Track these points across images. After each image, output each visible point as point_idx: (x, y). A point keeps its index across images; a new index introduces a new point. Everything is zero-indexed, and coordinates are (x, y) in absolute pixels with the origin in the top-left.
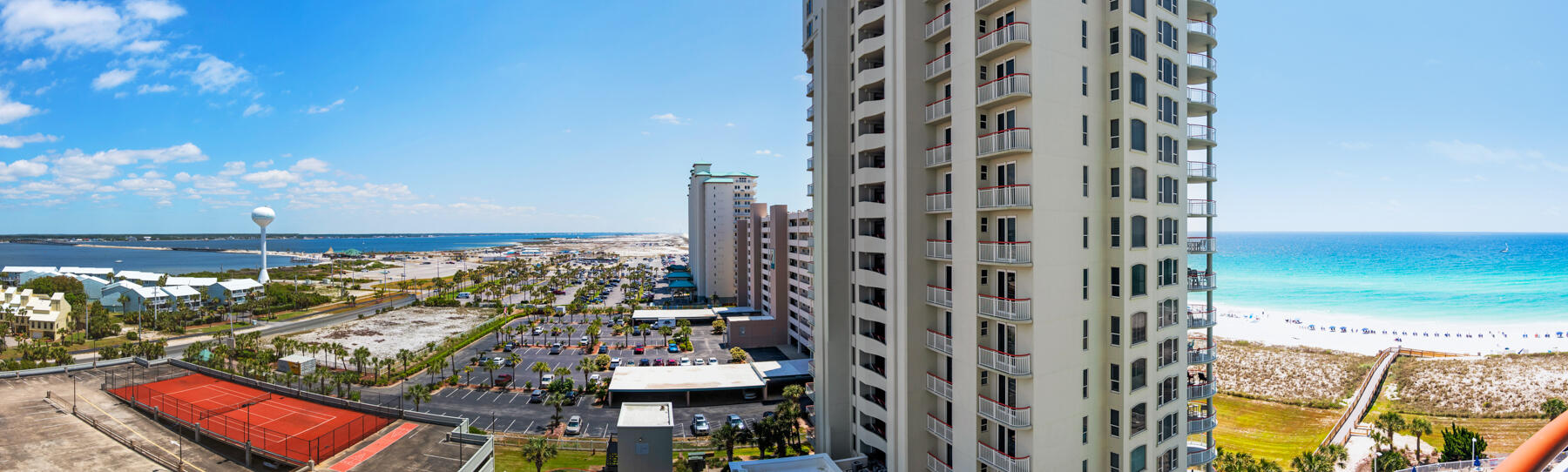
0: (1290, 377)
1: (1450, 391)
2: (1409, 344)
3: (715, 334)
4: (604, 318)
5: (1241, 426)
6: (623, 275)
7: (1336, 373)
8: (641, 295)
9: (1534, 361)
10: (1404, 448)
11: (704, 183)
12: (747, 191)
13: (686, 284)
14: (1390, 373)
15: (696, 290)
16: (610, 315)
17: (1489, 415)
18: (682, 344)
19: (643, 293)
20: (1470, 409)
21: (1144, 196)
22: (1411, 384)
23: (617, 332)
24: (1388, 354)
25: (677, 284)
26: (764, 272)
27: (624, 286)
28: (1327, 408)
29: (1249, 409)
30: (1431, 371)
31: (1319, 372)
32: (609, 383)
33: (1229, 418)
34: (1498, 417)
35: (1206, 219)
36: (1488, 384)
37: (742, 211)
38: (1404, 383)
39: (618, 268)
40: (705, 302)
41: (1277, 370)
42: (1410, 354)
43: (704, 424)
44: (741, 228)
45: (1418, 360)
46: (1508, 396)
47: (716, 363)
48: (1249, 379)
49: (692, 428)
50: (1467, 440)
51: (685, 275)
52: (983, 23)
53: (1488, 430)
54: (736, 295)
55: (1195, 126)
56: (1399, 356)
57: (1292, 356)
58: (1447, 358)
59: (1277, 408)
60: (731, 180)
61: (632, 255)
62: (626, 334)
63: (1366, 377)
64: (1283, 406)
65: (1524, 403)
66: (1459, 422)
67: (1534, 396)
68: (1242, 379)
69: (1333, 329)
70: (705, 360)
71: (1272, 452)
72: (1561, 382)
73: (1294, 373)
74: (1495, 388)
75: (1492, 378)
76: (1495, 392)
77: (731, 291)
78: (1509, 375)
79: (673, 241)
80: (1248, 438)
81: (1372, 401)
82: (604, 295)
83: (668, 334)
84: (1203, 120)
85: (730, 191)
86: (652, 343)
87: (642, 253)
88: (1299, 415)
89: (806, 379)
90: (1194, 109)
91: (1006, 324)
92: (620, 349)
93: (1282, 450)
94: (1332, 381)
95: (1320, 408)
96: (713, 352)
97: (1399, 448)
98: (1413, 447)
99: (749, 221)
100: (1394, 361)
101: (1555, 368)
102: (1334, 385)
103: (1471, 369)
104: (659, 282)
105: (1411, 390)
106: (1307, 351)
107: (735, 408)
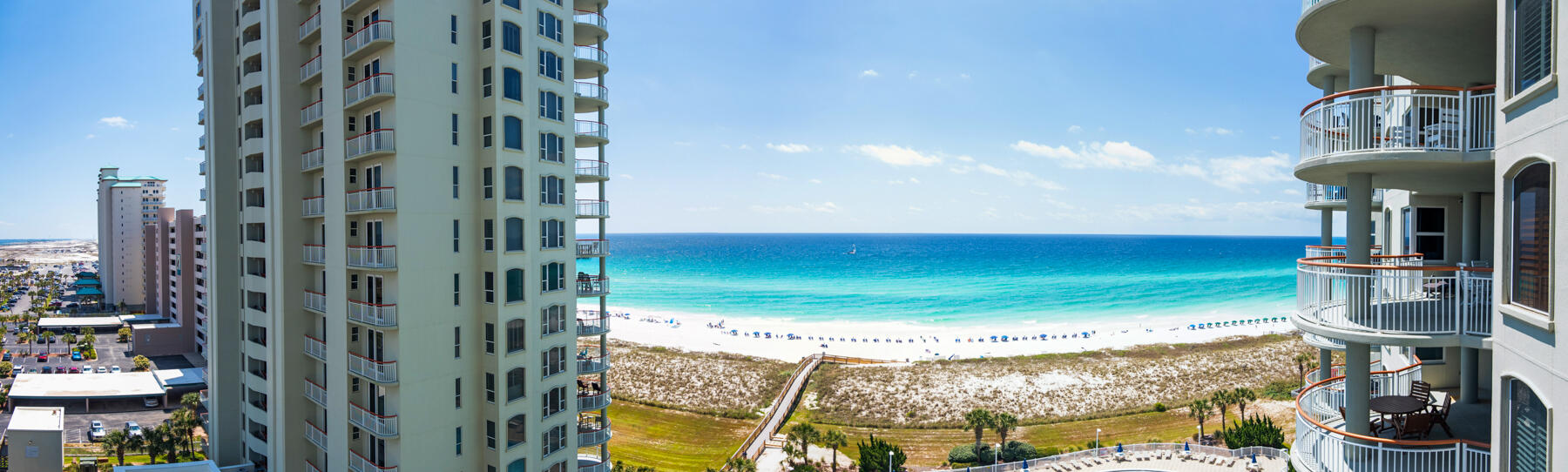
0: (706, 385)
1: (873, 400)
2: (834, 350)
3: (121, 342)
4: (11, 326)
5: (651, 437)
6: (32, 283)
7: (755, 380)
8: (49, 303)
9: (964, 367)
10: (820, 461)
11: (111, 188)
12: (155, 195)
13: (94, 291)
14: (811, 381)
15: (104, 297)
16: (15, 323)
17: (913, 426)
18: (86, 352)
19: (50, 301)
20: (892, 419)
21: (520, 197)
22: (832, 393)
23: (22, 340)
24: (811, 360)
25: (85, 291)
26: (172, 278)
27: (32, 294)
28: (743, 418)
29: (662, 419)
30: (855, 378)
31: (737, 380)
32: (9, 390)
33: (639, 428)
34: (921, 428)
35: (598, 220)
36: (913, 392)
37: (151, 216)
38: (824, 391)
39: (27, 276)
40: (113, 310)
41: (693, 378)
42: (835, 361)
43: (101, 431)
44: (149, 233)
45: (842, 367)
46: (934, 405)
47: (120, 371)
48: (663, 388)
49: (89, 434)
50: (884, 454)
51: (94, 282)
52: (350, 23)
53: (911, 442)
54: (145, 302)
55: (585, 122)
56: (823, 363)
57: (710, 363)
58: (873, 365)
59: (690, 418)
60: (139, 184)
61: (41, 262)
62: (30, 342)
63: (786, 386)
64: (696, 416)
65: (950, 412)
66: (880, 433)
67: (962, 405)
68: (656, 388)
69: (757, 334)
70: (107, 368)
71: (681, 464)
72: (992, 389)
73: (711, 381)
74: (920, 396)
75: (919, 386)
76: (920, 401)
77: (139, 298)
78: (937, 382)
79: (86, 248)
80: (658, 450)
81: (791, 411)
82: (12, 303)
83: (72, 343)
84: (594, 116)
85: (138, 196)
86: (56, 350)
87: (51, 260)
88: (714, 425)
89: (202, 387)
90: (582, 104)
91: (376, 330)
92: (24, 356)
93: (691, 462)
94: (749, 389)
95: (736, 418)
96: (117, 360)
97: (814, 461)
98: (829, 461)
99: (157, 227)
100: (817, 368)
101: (986, 374)
102: (752, 393)
103: (897, 377)
104: (67, 290)
105: (832, 399)
106: (727, 357)
107: (135, 415)
